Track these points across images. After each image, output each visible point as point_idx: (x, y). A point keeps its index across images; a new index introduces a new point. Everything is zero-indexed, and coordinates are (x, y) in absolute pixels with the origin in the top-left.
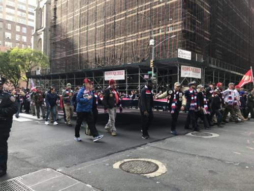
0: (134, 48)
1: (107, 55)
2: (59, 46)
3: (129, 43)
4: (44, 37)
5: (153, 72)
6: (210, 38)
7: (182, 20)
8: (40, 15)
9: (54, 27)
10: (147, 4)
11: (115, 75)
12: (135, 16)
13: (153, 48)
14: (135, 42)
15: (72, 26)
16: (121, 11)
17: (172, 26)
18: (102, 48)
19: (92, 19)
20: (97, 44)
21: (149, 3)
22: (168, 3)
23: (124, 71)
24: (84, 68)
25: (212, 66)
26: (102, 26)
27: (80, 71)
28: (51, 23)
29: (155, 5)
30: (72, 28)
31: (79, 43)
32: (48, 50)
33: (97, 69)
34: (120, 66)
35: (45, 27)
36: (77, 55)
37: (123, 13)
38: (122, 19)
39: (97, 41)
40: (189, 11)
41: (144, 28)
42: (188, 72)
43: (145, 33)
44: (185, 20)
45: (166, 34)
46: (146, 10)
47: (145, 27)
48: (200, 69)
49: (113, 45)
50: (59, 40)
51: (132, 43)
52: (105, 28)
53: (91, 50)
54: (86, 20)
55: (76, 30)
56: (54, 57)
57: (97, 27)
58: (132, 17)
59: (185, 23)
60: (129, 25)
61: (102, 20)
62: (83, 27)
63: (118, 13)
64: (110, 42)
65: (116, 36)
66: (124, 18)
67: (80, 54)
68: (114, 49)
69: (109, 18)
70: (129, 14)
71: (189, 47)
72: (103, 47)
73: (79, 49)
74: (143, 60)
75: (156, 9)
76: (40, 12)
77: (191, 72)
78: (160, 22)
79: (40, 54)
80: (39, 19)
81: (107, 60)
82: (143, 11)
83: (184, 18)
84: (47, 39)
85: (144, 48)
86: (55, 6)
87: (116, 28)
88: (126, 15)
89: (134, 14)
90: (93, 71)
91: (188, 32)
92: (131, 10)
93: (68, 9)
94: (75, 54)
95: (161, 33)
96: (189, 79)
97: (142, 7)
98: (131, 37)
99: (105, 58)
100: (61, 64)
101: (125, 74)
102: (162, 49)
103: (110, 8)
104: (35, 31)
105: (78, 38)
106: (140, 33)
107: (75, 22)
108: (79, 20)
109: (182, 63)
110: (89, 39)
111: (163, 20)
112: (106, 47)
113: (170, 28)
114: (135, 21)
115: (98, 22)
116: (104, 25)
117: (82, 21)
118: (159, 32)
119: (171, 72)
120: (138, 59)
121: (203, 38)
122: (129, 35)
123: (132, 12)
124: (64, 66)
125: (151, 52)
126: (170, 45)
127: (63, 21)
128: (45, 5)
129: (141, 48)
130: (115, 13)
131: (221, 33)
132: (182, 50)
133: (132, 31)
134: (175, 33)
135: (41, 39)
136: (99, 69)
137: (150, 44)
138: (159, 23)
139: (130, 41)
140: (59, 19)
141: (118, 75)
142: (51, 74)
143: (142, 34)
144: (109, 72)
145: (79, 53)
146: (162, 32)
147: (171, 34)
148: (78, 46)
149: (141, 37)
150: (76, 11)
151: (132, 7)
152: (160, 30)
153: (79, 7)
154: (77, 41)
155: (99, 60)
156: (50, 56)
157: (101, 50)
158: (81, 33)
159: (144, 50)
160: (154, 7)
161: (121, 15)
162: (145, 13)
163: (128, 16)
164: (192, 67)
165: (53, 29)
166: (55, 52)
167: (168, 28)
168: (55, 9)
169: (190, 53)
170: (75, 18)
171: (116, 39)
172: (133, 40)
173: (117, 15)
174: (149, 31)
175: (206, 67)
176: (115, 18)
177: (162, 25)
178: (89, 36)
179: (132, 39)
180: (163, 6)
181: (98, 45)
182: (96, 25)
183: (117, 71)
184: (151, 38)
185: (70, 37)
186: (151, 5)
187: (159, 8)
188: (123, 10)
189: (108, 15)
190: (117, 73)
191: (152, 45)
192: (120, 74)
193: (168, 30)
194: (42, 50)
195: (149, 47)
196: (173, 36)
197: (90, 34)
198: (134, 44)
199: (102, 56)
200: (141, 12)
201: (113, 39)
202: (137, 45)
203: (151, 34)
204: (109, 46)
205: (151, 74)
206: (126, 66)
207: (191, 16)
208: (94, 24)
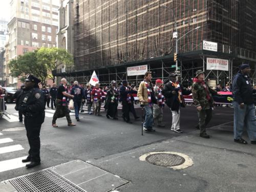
0: (156, 42)
1: (130, 50)
2: (82, 44)
3: (151, 37)
4: (68, 35)
5: (176, 66)
6: (238, 27)
7: (207, 9)
8: (63, 14)
9: (77, 26)
11: (137, 70)
12: (157, 8)
13: (177, 41)
14: (157, 35)
15: (94, 23)
16: (142, 5)
17: (196, 17)
18: (124, 43)
19: (114, 15)
20: (119, 40)
23: (146, 66)
24: (107, 65)
25: (241, 57)
26: (123, 21)
27: (104, 67)
28: (74, 21)
30: (94, 26)
31: (101, 40)
32: (72, 48)
33: (120, 65)
34: (143, 61)
35: (68, 25)
36: (100, 52)
37: (144, 6)
38: (144, 12)
39: (119, 37)
41: (167, 21)
42: (214, 64)
43: (168, 26)
44: (210, 9)
45: (190, 26)
46: (169, 2)
47: (168, 20)
48: (228, 61)
49: (135, 40)
50: (82, 38)
51: (154, 36)
52: (127, 23)
53: (113, 46)
54: (108, 16)
55: (98, 27)
56: (78, 54)
57: (119, 23)
58: (154, 10)
59: (210, 13)
60: (151, 19)
61: (124, 16)
62: (105, 23)
63: (139, 7)
64: (132, 37)
65: (138, 30)
66: (146, 12)
67: (103, 51)
68: (136, 44)
69: (131, 13)
70: (151, 8)
71: (215, 38)
73: (101, 46)
74: (166, 54)
76: (63, 11)
77: (218, 64)
78: (184, 13)
79: (65, 52)
80: (63, 18)
81: (130, 56)
82: (166, 3)
83: (210, 7)
84: (70, 37)
85: (167, 42)
86: (78, 4)
87: (138, 23)
88: (147, 8)
89: (155, 7)
90: (116, 67)
91: (214, 22)
92: (153, 3)
93: (90, 7)
94: (97, 51)
95: (184, 25)
96: (215, 71)
98: (153, 31)
99: (127, 53)
100: (85, 62)
101: (148, 68)
102: (186, 42)
103: (132, 2)
104: (59, 30)
105: (101, 35)
106: (162, 26)
107: (97, 19)
108: (100, 17)
109: (207, 55)
110: (111, 35)
111: (186, 11)
112: (129, 42)
113: (194, 20)
114: (157, 14)
115: (119, 18)
116: (125, 20)
117: (103, 18)
118: (182, 24)
119: (196, 65)
120: (161, 53)
121: (231, 28)
122: (151, 28)
123: (154, 5)
124: (88, 64)
125: (175, 45)
126: (195, 37)
127: (85, 19)
128: (68, 5)
129: (164, 41)
130: (136, 8)
131: (250, 22)
132: (207, 42)
133: (155, 24)
134: (200, 24)
135: (65, 38)
136: (122, 64)
137: (174, 37)
138: (182, 14)
139: (152, 35)
140: (81, 17)
141: (141, 70)
142: (76, 71)
143: (164, 27)
144: (132, 67)
145: (101, 50)
146: (185, 23)
147: (195, 26)
148: (101, 43)
149: (164, 30)
150: (98, 8)
152: (184, 22)
153: (100, 4)
154: (99, 37)
155: (121, 56)
156: (74, 54)
157: (123, 45)
158: (103, 29)
159: (167, 44)
161: (142, 9)
162: (167, 5)
163: (150, 10)
164: (219, 59)
165: (76, 27)
166: (78, 49)
167: (192, 19)
168: (78, 7)
169: (216, 44)
170: (97, 15)
171: (139, 34)
172: (156, 34)
173: (138, 9)
174: (172, 23)
175: (234, 59)
176: (136, 13)
177: (186, 17)
178: (111, 33)
181: (121, 41)
182: (118, 21)
183: (139, 67)
184: (174, 31)
185: (92, 34)
188: (145, 4)
189: (129, 10)
190: (140, 68)
191: (175, 38)
192: (143, 69)
193: (192, 22)
194: (67, 49)
195: (172, 40)
196: (198, 27)
197: (112, 30)
198: (156, 38)
199: (125, 51)
200: (164, 4)
201: (134, 34)
202: (160, 39)
203: (174, 27)
204: (131, 41)
205: (175, 68)
206: (148, 61)
207: (217, 5)
208: (116, 19)
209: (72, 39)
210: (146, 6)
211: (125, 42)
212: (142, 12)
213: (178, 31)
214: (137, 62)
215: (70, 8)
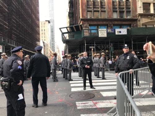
25: (10, 44)
48: (1, 46)
121: (3, 26)
131: (15, 25)
175: (6, 45)
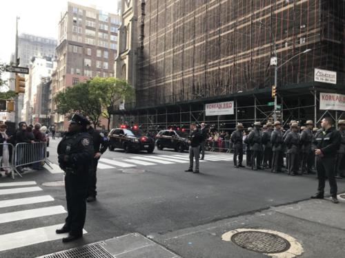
0: (247, 70)
1: (209, 81)
2: (147, 73)
3: (240, 64)
4: (129, 62)
5: (275, 103)
7: (321, 26)
8: (124, 35)
9: (140, 49)
10: (266, 8)
11: (219, 108)
12: (248, 26)
13: (276, 69)
14: (248, 62)
15: (164, 46)
16: (228, 21)
17: (305, 36)
18: (202, 72)
19: (190, 35)
20: (196, 67)
21: (270, 6)
22: (298, 3)
23: (232, 103)
24: (179, 100)
26: (202, 43)
27: (174, 103)
28: (138, 43)
29: (278, 9)
30: (163, 49)
31: (172, 68)
32: (134, 79)
33: (195, 100)
34: (228, 97)
35: (130, 49)
36: (170, 84)
37: (231, 23)
38: (230, 31)
39: (196, 64)
40: (331, 13)
41: (262, 42)
42: (332, 102)
43: (263, 49)
44: (326, 26)
45: (297, 49)
46: (265, 17)
47: (263, 40)
49: (217, 68)
50: (147, 65)
51: (244, 63)
52: (207, 46)
53: (187, 76)
54: (181, 36)
55: (169, 51)
56: (142, 86)
57: (196, 45)
58: (244, 28)
59: (325, 30)
60: (240, 40)
61: (203, 36)
62: (178, 46)
63: (224, 24)
64: (213, 64)
65: (222, 55)
66: (233, 30)
67: (173, 82)
68: (218, 73)
69: (212, 32)
70: (241, 25)
71: (332, 65)
72: (204, 72)
73: (172, 75)
74: (261, 87)
75: (279, 14)
76: (124, 31)
77: (337, 102)
78: (286, 32)
79: (125, 84)
80: (123, 40)
81: (209, 89)
82: (261, 18)
83: (324, 23)
84: (132, 63)
85: (262, 70)
86: (143, 22)
87: (222, 45)
88: (235, 25)
89: (246, 24)
90: (190, 103)
91: (332, 42)
92: (243, 18)
93: (159, 25)
94: (166, 82)
95: (287, 48)
96: (333, 112)
97: (258, 14)
98: (243, 55)
99: (206, 85)
100: (150, 96)
101: (235, 106)
102: (290, 70)
103: (214, 17)
104: (118, 55)
105: (171, 61)
106: (255, 49)
107: (167, 41)
108: (172, 38)
109: (319, 89)
110: (185, 61)
111: (290, 28)
112: (208, 70)
113: (301, 39)
114: (248, 33)
115: (197, 38)
116: (205, 41)
117: (176, 39)
118: (284, 47)
119: (303, 103)
120: (253, 85)
122: (240, 52)
123: (244, 20)
124: (153, 98)
125: (273, 74)
126: (302, 63)
127: (152, 40)
128: (131, 23)
129: (258, 69)
130: (220, 25)
132: (321, 71)
133: (245, 47)
134: (309, 46)
135: (125, 65)
136: (198, 100)
137: (272, 64)
138: (284, 33)
139: (241, 61)
140: (146, 38)
141: (224, 108)
142: (137, 108)
143: (258, 51)
144: (212, 104)
145: (171, 81)
146: (288, 45)
147: (304, 48)
148: (171, 72)
149: (258, 54)
150: (169, 26)
151: (245, 14)
152: (286, 43)
153: (172, 20)
154: (169, 64)
155: (198, 89)
156: (136, 86)
157: (200, 75)
158: (175, 54)
159: (262, 73)
160: (276, 12)
161: (228, 26)
162: (263, 20)
163: (238, 28)
164: (339, 95)
165: (139, 51)
166: (142, 80)
167: (299, 39)
168: (143, 26)
169: (334, 73)
170: (167, 36)
171: (222, 59)
172: (246, 60)
173: (223, 27)
174: (269, 45)
176: (220, 32)
177: (289, 36)
178: (185, 58)
179: (245, 58)
180: (291, 8)
181: (197, 69)
182: (194, 43)
183: (222, 104)
184: (273, 55)
185: (160, 60)
186: (272, 9)
187: (285, 12)
188: (232, 20)
189: (211, 28)
190: (223, 106)
191: (274, 65)
192: (228, 107)
193: (299, 43)
194: (127, 79)
195: (269, 68)
196: (307, 50)
197: (186, 55)
198: (246, 66)
199: (203, 82)
200: (258, 20)
201: (217, 59)
202: (252, 66)
203: (272, 50)
204: (212, 69)
205: (273, 107)
206: (235, 95)
207: (335, 19)
208: (192, 41)
209: (134, 66)
210: (233, 22)
211: (203, 70)
212: (228, 30)
213: (279, 55)
214: (219, 98)
215: (133, 26)
